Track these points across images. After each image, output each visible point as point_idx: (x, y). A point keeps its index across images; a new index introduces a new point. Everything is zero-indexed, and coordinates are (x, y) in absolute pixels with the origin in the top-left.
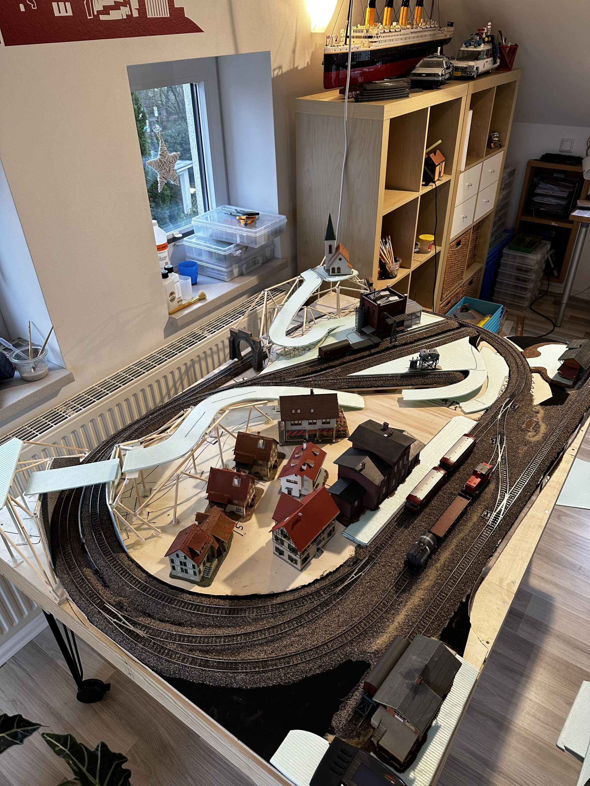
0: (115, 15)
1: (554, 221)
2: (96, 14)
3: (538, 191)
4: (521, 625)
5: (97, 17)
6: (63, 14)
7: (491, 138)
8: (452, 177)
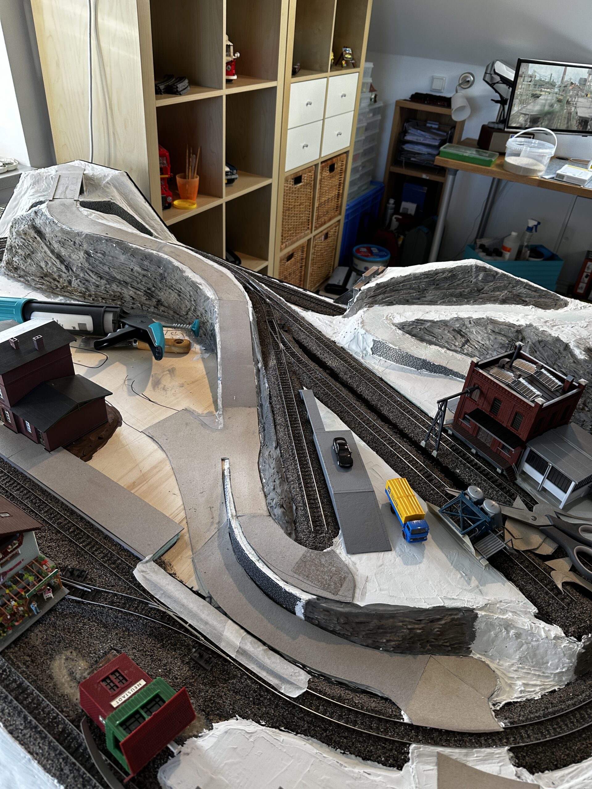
1: (425, 173)
3: (408, 138)
7: (342, 54)
8: (279, 84)
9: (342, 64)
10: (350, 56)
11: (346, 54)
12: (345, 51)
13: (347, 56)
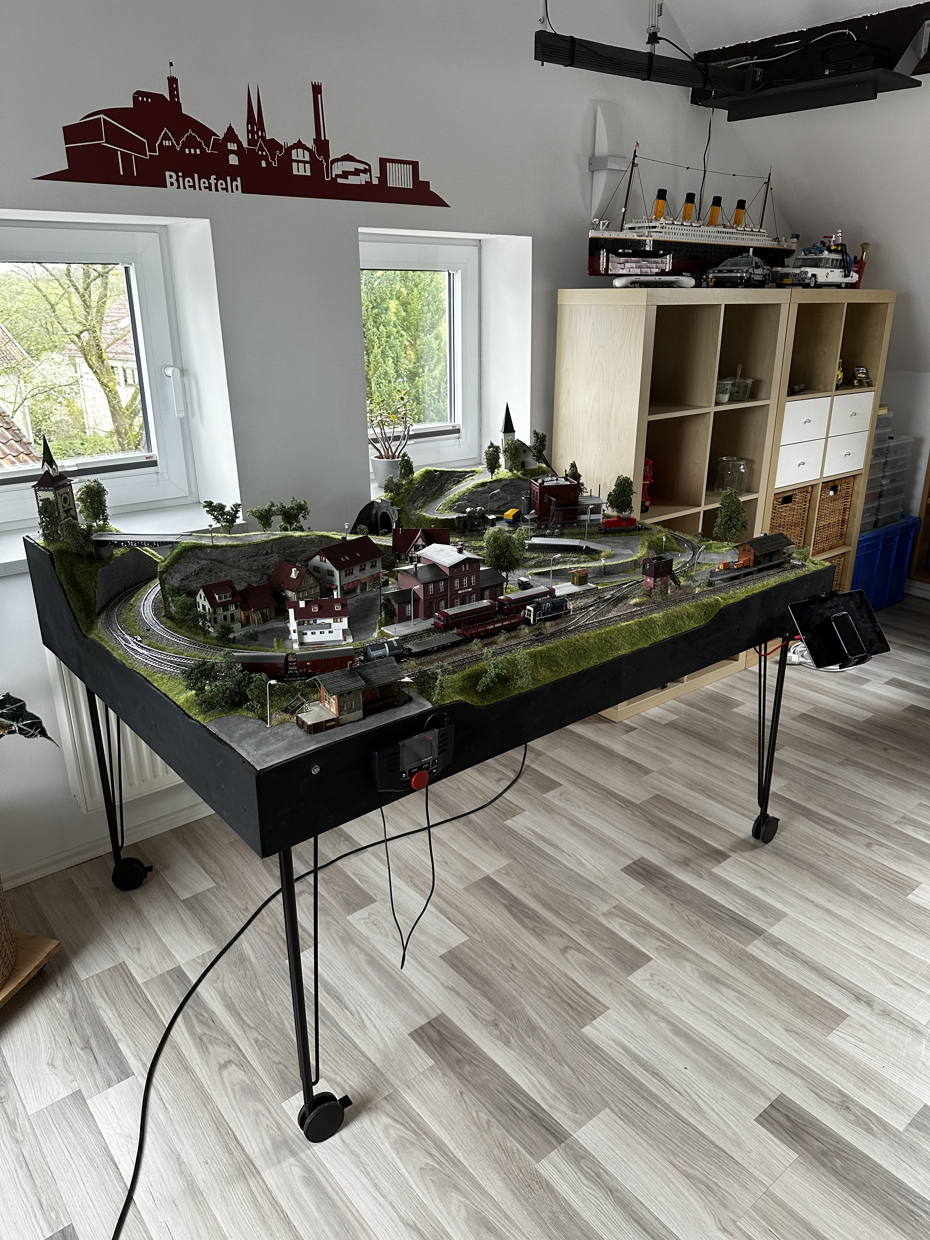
0: (352, 180)
2: (334, 176)
4: (756, 941)
5: (334, 180)
6: (302, 173)
7: (854, 374)
8: (772, 402)
9: (853, 383)
10: (864, 376)
11: (860, 373)
12: (858, 370)
13: (859, 375)
